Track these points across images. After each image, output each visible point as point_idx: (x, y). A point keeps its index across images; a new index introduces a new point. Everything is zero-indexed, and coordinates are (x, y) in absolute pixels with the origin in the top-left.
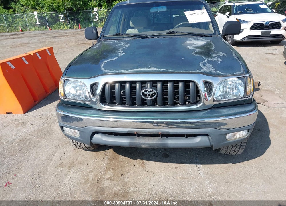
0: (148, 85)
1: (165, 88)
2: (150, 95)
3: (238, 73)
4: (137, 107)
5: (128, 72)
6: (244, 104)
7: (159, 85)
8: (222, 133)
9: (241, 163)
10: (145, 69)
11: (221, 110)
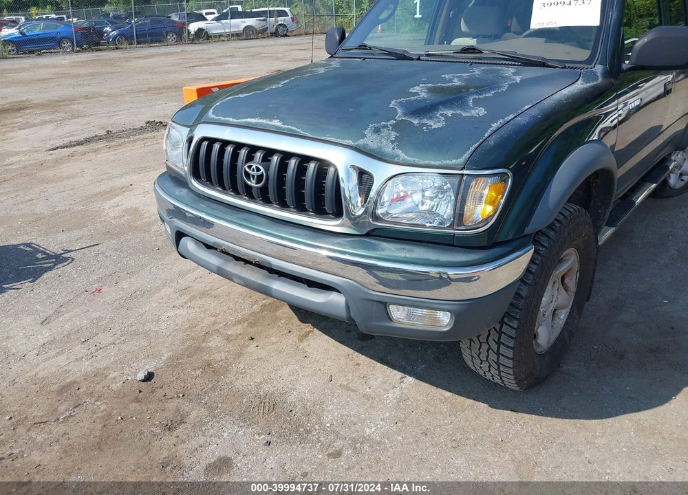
0: (259, 155)
1: (283, 166)
2: (255, 177)
3: (448, 162)
4: (244, 199)
5: (237, 122)
6: (452, 245)
7: (275, 159)
8: (372, 298)
9: (515, 413)
10: (264, 121)
11: (385, 245)
